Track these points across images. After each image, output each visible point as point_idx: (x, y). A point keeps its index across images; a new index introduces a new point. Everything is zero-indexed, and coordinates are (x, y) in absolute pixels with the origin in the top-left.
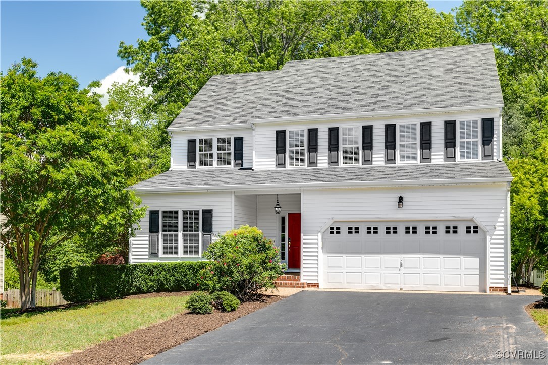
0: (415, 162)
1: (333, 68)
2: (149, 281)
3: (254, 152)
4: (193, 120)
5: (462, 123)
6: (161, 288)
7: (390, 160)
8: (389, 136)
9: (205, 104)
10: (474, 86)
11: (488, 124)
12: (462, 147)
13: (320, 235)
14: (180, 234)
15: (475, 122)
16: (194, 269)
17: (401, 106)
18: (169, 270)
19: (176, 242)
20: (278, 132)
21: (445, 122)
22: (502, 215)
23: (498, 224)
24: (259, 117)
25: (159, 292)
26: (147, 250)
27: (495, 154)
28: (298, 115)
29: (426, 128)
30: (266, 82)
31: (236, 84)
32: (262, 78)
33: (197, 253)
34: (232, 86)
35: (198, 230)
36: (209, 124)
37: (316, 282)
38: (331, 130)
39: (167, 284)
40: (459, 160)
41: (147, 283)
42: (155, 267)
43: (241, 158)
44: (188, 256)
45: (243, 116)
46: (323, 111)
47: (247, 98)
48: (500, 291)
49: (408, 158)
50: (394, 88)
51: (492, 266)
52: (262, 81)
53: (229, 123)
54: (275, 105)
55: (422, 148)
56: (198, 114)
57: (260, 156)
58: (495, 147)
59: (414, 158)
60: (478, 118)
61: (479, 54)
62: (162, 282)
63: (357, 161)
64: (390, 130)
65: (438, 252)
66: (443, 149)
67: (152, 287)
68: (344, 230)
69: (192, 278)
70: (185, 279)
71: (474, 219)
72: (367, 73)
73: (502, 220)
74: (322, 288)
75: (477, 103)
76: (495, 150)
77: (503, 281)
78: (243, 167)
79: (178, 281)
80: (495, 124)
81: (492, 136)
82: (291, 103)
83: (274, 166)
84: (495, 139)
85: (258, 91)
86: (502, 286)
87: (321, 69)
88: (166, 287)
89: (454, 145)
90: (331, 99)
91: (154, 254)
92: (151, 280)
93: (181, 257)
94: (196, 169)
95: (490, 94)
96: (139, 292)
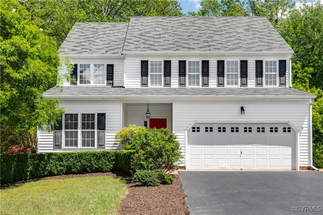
0: (237, 86)
1: (167, 23)
2: (58, 166)
3: (125, 74)
4: (73, 50)
5: (267, 62)
6: (69, 172)
7: (221, 84)
8: (220, 68)
9: (79, 41)
10: (269, 40)
11: (283, 64)
12: (267, 78)
13: (186, 132)
14: (80, 131)
15: (275, 62)
16: (97, 156)
18: (76, 157)
19: (76, 137)
20: (143, 62)
21: (256, 61)
22: (306, 120)
23: (304, 126)
24: (129, 50)
25: (67, 175)
26: (52, 143)
27: (287, 83)
28: (157, 50)
29: (244, 64)
30: (119, 29)
31: (97, 29)
32: (115, 26)
33: (93, 145)
34: (95, 30)
35: (93, 128)
36: (88, 54)
37: (183, 165)
38: (180, 62)
39: (74, 168)
40: (265, 86)
41: (57, 168)
42: (64, 155)
43: (112, 79)
44: (86, 147)
45: (112, 50)
46: (175, 49)
47: (110, 38)
48: (306, 169)
49: (232, 84)
50: (216, 37)
51: (300, 153)
52: (116, 28)
53: (104, 54)
54: (137, 43)
55: (241, 77)
56: (76, 46)
57: (130, 77)
58: (287, 78)
59: (236, 83)
60: (277, 59)
61: (261, 22)
62: (70, 167)
63: (198, 84)
64: (221, 64)
65: (266, 144)
66: (255, 78)
67: (61, 170)
68: (202, 129)
69: (95, 163)
70: (89, 164)
71: (289, 123)
72: (193, 28)
73: (307, 123)
74: (188, 169)
75: (275, 49)
76: (287, 81)
77: (307, 163)
78: (114, 86)
79: (84, 166)
80: (287, 64)
81: (285, 72)
82: (148, 42)
83: (140, 86)
84: (287, 73)
85: (115, 34)
86: (307, 166)
87: (159, 23)
88: (73, 170)
89: (261, 76)
90: (176, 42)
91: (57, 146)
92: (60, 165)
93: (80, 148)
94: (77, 86)
95: (281, 45)
96: (51, 174)
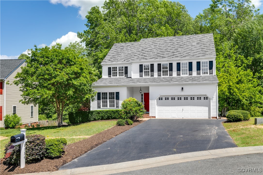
0: (187, 75)
1: (158, 41)
2: (98, 116)
3: (132, 72)
4: (110, 60)
5: (202, 62)
6: (102, 119)
7: (179, 75)
8: (178, 67)
9: (113, 54)
10: (207, 49)
11: (211, 63)
12: (202, 70)
13: (156, 100)
14: (108, 100)
15: (207, 62)
16: (114, 112)
17: (182, 56)
18: (105, 112)
19: (107, 103)
20: (140, 65)
21: (197, 62)
22: (215, 93)
23: (214, 96)
24: (133, 60)
25: (102, 120)
26: (97, 106)
27: (213, 73)
28: (147, 59)
29: (190, 64)
30: (134, 46)
31: (124, 47)
32: (133, 45)
33: (114, 107)
34: (122, 48)
35: (114, 99)
36: (116, 62)
37: (155, 116)
38: (158, 64)
39: (104, 117)
40: (202, 75)
41: (97, 117)
42: (100, 111)
43: (127, 74)
44: (111, 108)
45: (127, 59)
46: (156, 58)
47: (128, 52)
48: (215, 118)
49: (185, 74)
50: (180, 49)
51: (212, 110)
52: (133, 46)
53: (123, 62)
54: (139, 55)
55: (189, 71)
56: (111, 58)
57: (134, 73)
58: (213, 70)
59: (187, 74)
60: (208, 61)
61: (208, 37)
62: (103, 116)
63: (167, 75)
64: (179, 64)
65: (195, 106)
66: (196, 71)
67: (99, 118)
68: (164, 99)
69: (113, 115)
70: (111, 116)
71: (207, 95)
72: (170, 44)
73: (216, 95)
74: (156, 118)
75: (207, 55)
76: (213, 71)
77: (216, 115)
78: (128, 77)
79: (108, 116)
80: (213, 62)
81: (212, 67)
82: (144, 55)
83: (139, 77)
84: (213, 68)
85: (132, 50)
86: (216, 116)
87: (154, 42)
88: (104, 118)
89: (200, 70)
90: (158, 53)
91: (99, 107)
92: (99, 116)
93: (108, 108)
94: (111, 78)
95: (212, 52)
96: (95, 120)
